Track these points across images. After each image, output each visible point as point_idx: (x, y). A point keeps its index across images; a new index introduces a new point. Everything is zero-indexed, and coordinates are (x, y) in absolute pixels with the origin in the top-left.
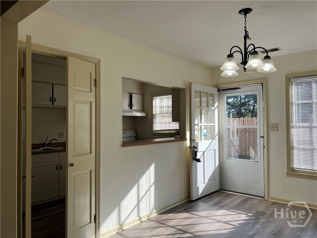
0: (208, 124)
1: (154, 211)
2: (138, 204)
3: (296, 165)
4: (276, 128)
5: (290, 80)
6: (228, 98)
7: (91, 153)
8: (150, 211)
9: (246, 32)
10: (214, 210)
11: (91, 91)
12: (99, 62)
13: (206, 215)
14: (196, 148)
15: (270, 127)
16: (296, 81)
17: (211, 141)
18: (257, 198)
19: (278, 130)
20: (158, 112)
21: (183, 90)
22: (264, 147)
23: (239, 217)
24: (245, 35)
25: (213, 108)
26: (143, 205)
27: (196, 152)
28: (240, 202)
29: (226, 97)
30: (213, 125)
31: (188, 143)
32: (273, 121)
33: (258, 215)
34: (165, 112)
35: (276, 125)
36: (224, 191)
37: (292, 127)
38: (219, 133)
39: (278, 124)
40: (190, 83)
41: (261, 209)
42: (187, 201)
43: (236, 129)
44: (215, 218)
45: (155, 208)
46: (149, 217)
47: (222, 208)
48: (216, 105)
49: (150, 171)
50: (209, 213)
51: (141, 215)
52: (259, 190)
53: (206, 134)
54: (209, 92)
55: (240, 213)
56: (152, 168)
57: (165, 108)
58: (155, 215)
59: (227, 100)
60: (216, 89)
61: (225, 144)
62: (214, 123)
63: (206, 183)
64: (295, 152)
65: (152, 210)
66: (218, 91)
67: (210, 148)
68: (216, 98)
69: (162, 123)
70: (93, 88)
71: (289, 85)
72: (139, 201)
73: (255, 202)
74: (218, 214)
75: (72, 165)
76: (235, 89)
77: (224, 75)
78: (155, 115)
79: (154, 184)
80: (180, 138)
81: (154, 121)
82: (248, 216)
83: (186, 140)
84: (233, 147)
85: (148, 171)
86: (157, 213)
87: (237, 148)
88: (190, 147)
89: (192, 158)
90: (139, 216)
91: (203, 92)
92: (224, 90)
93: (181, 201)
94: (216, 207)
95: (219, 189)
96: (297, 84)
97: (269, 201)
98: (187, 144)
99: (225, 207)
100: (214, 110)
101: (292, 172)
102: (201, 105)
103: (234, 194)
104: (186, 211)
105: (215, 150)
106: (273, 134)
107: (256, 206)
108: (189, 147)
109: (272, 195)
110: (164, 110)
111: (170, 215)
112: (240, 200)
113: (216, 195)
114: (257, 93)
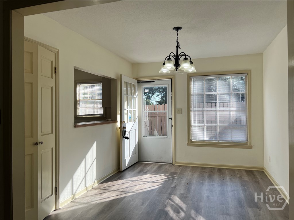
0: (132, 109)
1: (96, 181)
2: (85, 177)
3: (194, 138)
4: (181, 112)
5: (190, 77)
6: (145, 89)
7: (52, 132)
8: (93, 182)
9: (178, 43)
10: (141, 175)
11: (52, 78)
12: (58, 52)
13: (137, 179)
14: (125, 128)
15: (177, 111)
16: (194, 78)
17: (134, 122)
18: (167, 164)
19: (182, 114)
20: (81, 99)
21: (114, 80)
22: (172, 126)
23: (161, 177)
24: (177, 45)
25: (135, 96)
26: (88, 177)
27: (125, 131)
28: (157, 168)
29: (143, 88)
30: (135, 110)
31: (118, 124)
32: (178, 106)
33: (173, 175)
34: (88, 99)
35: (181, 110)
36: (142, 162)
37: (191, 111)
38: (138, 117)
39: (182, 109)
40: (120, 75)
41: (173, 171)
42: (117, 172)
43: (148, 113)
44: (144, 180)
45: (97, 179)
46: (93, 187)
47: (146, 173)
48: (137, 94)
49: (93, 148)
50: (139, 178)
51: (87, 185)
52: (168, 158)
53: (130, 117)
54: (133, 84)
55: (160, 175)
56: (95, 145)
57: (88, 95)
58: (96, 185)
59: (144, 90)
60: (137, 81)
61: (142, 125)
62: (136, 108)
63: (130, 156)
64: (193, 128)
65: (95, 181)
66: (138, 83)
67: (133, 128)
68: (137, 88)
69: (85, 108)
70: (54, 75)
71: (189, 81)
72: (86, 174)
73: (167, 167)
74: (146, 178)
75: (41, 143)
76: (151, 82)
77: (161, 72)
78: (79, 101)
79: (96, 159)
80: (111, 120)
81: (77, 107)
82: (167, 176)
83: (117, 122)
84: (146, 128)
85: (92, 148)
86: (98, 183)
87: (148, 128)
88: (121, 128)
89: (122, 137)
90: (86, 187)
91: (129, 83)
92: (142, 82)
93: (114, 172)
94: (142, 173)
95: (138, 161)
96: (194, 81)
97: (176, 165)
98: (117, 126)
99: (148, 172)
100: (135, 98)
101: (191, 143)
102: (127, 94)
103: (150, 163)
104: (120, 178)
105: (136, 130)
106: (178, 116)
107: (169, 169)
108: (119, 128)
109: (178, 161)
110: (88, 96)
111: (109, 183)
112: (156, 166)
113: (137, 165)
114: (167, 86)
